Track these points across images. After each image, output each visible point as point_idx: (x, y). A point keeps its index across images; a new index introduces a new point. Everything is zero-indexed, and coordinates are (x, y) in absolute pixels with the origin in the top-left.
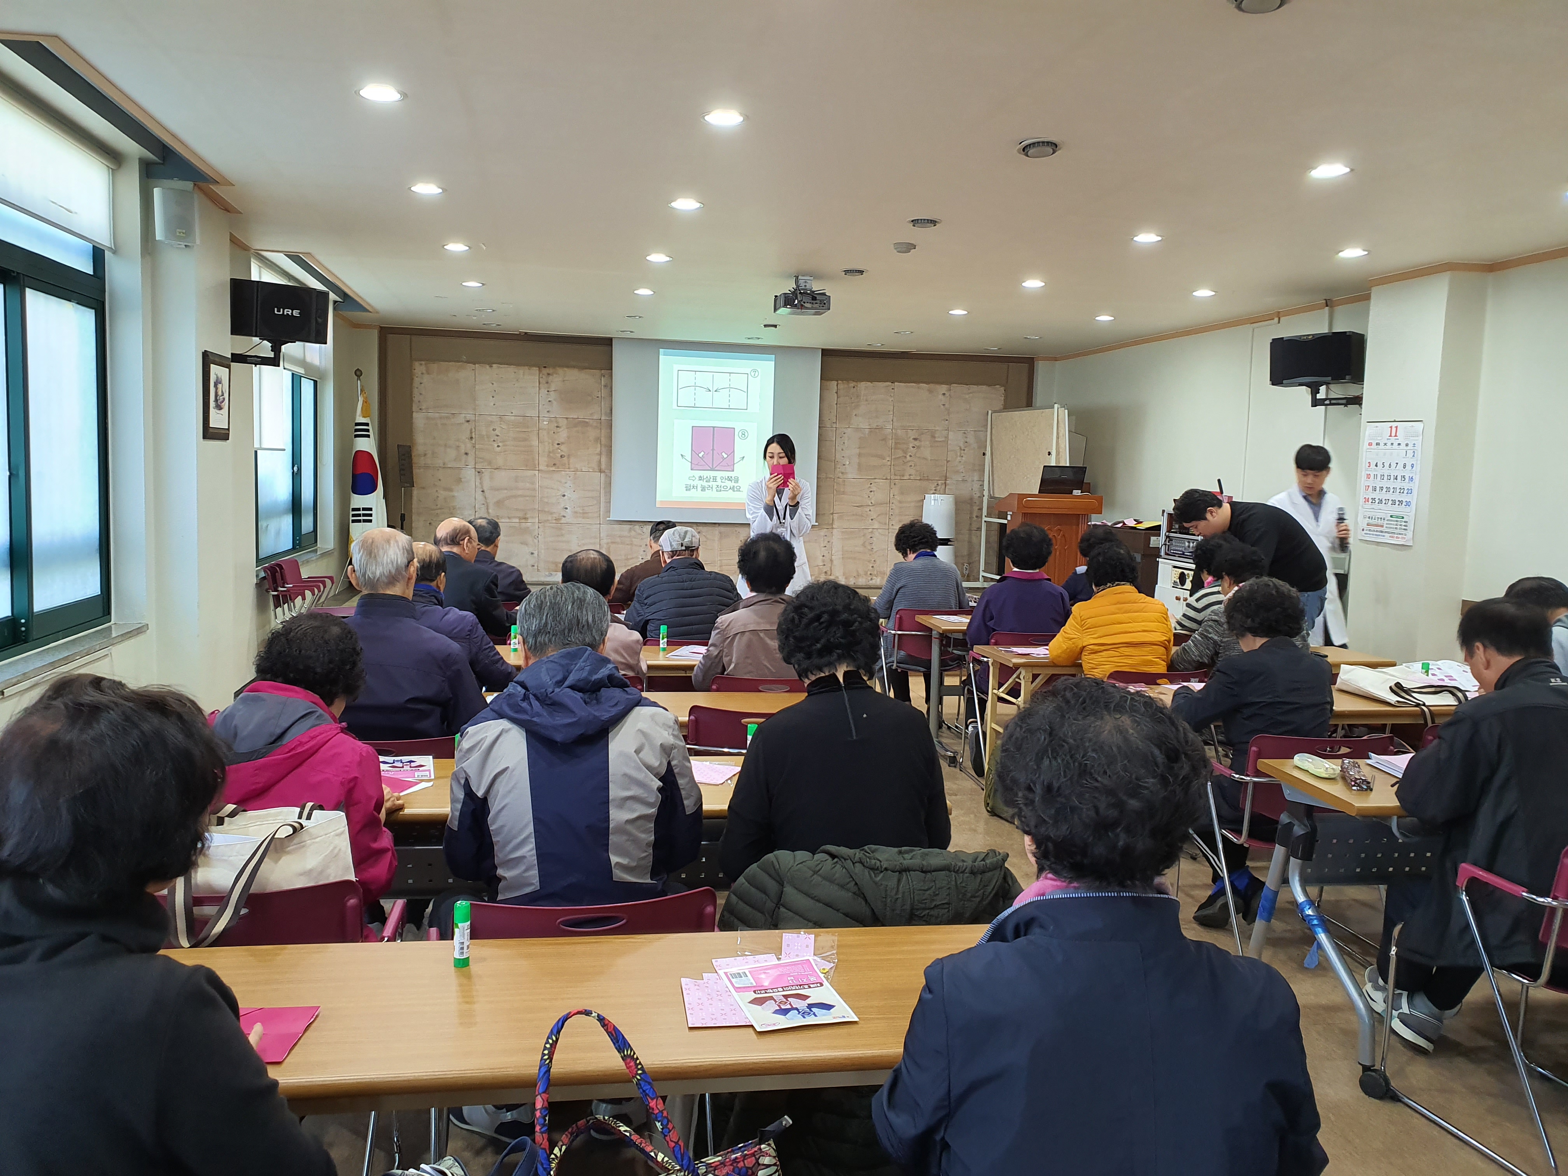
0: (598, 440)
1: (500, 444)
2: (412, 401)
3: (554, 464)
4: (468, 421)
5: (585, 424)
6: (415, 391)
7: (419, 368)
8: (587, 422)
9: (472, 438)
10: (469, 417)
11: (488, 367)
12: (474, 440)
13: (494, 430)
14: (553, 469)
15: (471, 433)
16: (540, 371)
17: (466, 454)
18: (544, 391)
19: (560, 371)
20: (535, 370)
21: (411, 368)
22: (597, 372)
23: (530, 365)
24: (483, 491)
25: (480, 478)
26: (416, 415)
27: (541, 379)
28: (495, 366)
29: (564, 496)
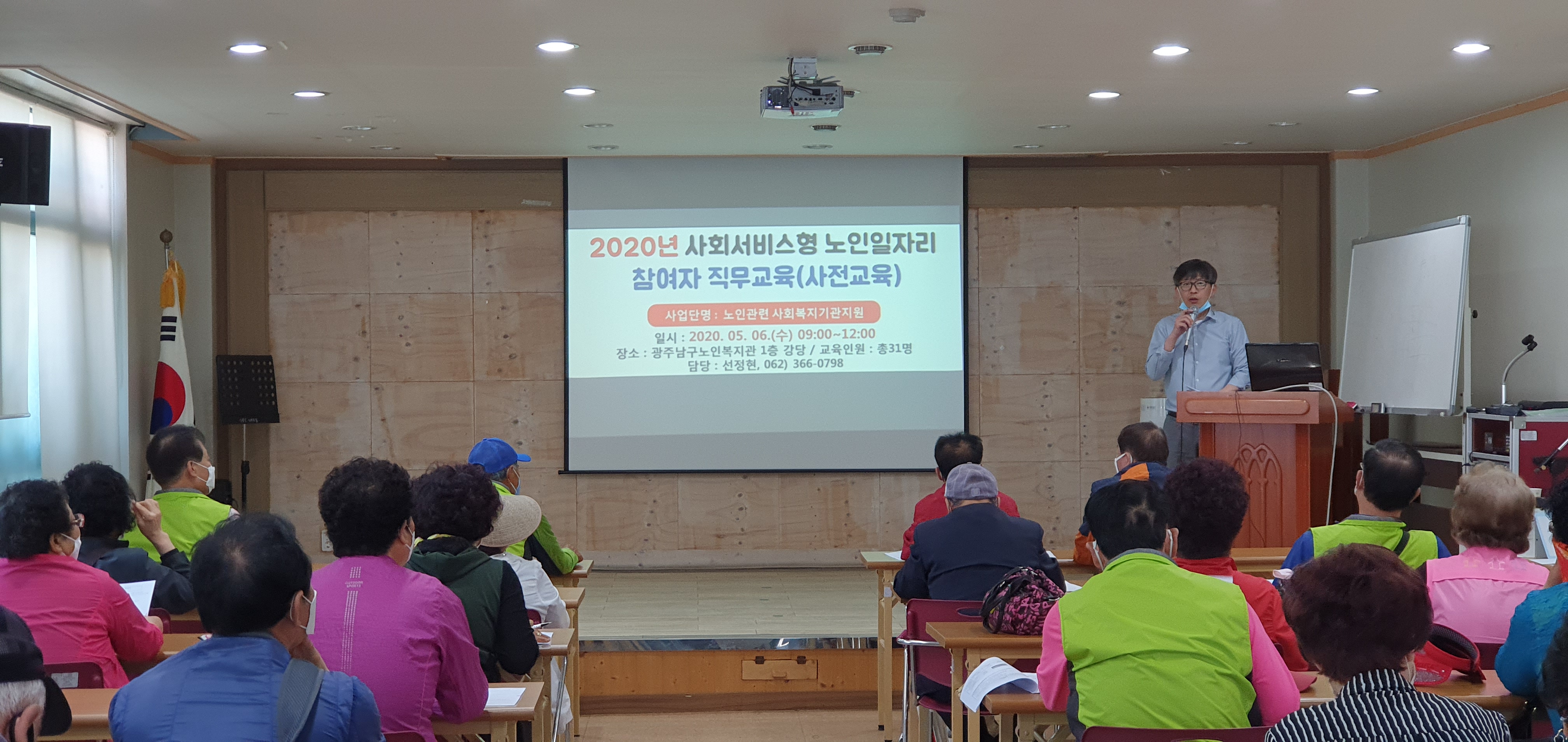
1: (411, 341)
2: (267, 277)
3: (500, 371)
4: (358, 306)
5: (549, 301)
6: (272, 260)
7: (278, 223)
9: (364, 332)
10: (361, 299)
11: (389, 215)
12: (368, 336)
13: (401, 318)
14: (498, 377)
15: (363, 325)
16: (474, 218)
17: (356, 359)
18: (480, 251)
19: (506, 216)
20: (467, 216)
21: (266, 224)
23: (460, 209)
24: (383, 420)
25: (379, 399)
26: (275, 302)
27: (476, 232)
28: (400, 213)
29: (516, 422)
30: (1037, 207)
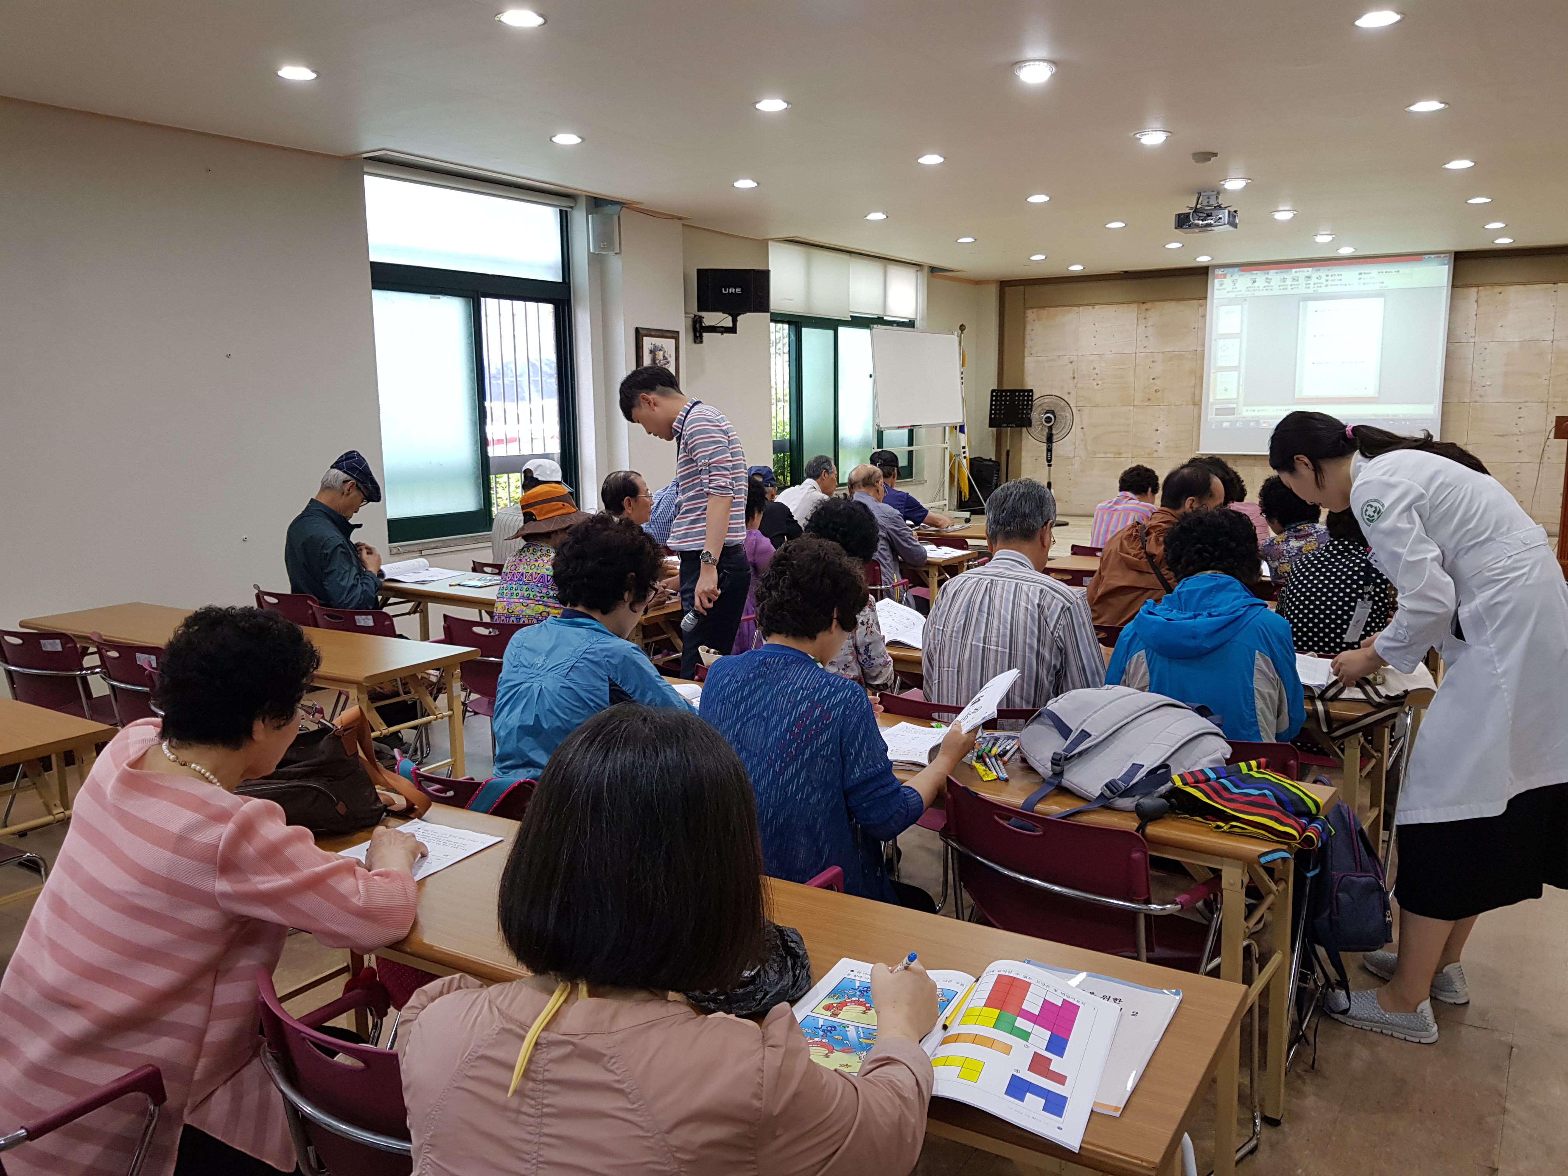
0: (1193, 372)
1: (1099, 383)
2: (1024, 347)
3: (1149, 399)
4: (1072, 362)
6: (1027, 337)
7: (1031, 315)
9: (1074, 377)
10: (1073, 358)
11: (1091, 307)
12: (1076, 380)
14: (1148, 404)
15: (1074, 373)
16: (1139, 307)
17: (1069, 393)
18: (1141, 327)
19: (1158, 305)
20: (1134, 307)
21: (1024, 317)
22: (1195, 303)
23: (1131, 302)
24: (1082, 428)
26: (1028, 360)
27: (1140, 315)
28: (1097, 306)
29: (1157, 430)
30: (1525, 284)
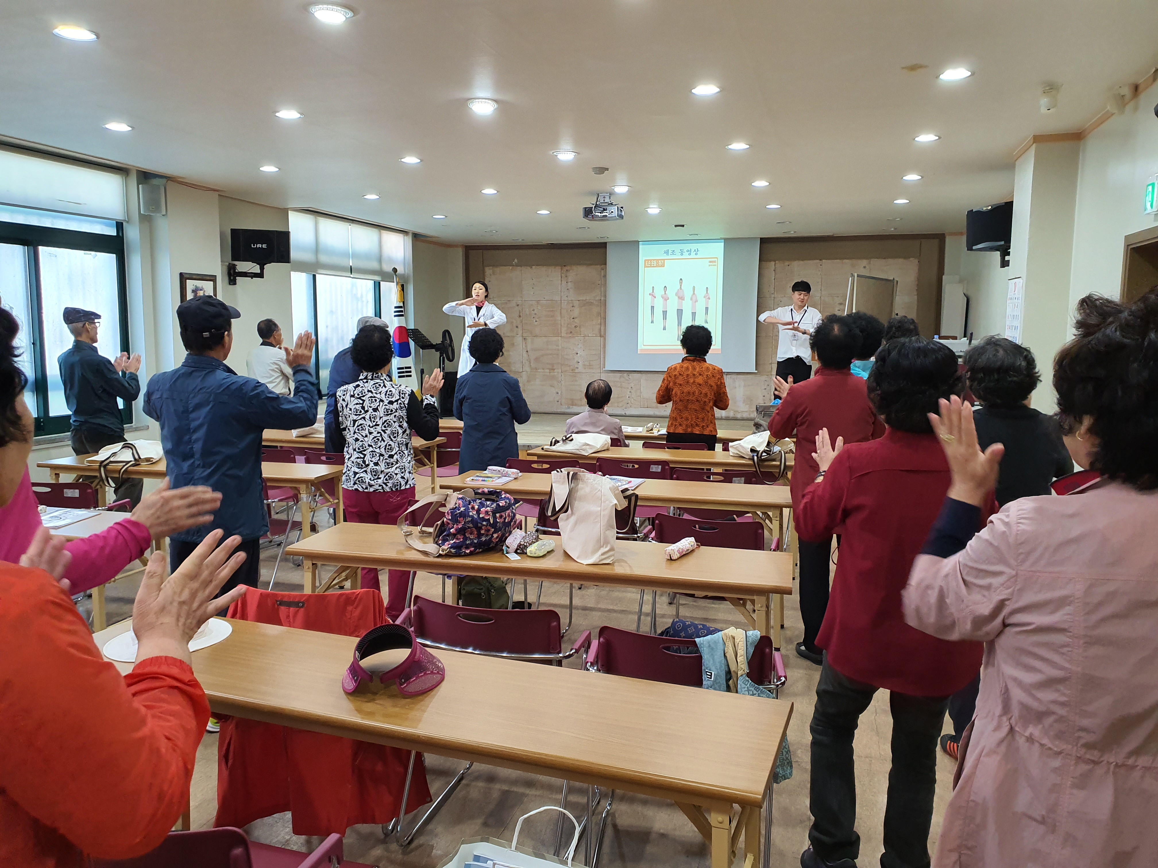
0: (599, 314)
3: (571, 332)
5: (591, 304)
7: (488, 271)
8: (591, 302)
9: (520, 316)
10: (520, 302)
12: (521, 318)
13: (533, 310)
14: (570, 335)
15: (520, 313)
16: (561, 269)
17: (517, 327)
18: (564, 282)
19: (575, 268)
20: (558, 269)
21: (484, 272)
22: (599, 267)
23: (556, 265)
24: (527, 351)
25: (526, 343)
27: (562, 275)
28: (533, 267)
29: (577, 354)
30: (803, 260)
